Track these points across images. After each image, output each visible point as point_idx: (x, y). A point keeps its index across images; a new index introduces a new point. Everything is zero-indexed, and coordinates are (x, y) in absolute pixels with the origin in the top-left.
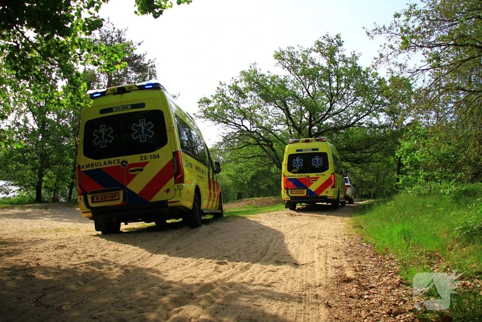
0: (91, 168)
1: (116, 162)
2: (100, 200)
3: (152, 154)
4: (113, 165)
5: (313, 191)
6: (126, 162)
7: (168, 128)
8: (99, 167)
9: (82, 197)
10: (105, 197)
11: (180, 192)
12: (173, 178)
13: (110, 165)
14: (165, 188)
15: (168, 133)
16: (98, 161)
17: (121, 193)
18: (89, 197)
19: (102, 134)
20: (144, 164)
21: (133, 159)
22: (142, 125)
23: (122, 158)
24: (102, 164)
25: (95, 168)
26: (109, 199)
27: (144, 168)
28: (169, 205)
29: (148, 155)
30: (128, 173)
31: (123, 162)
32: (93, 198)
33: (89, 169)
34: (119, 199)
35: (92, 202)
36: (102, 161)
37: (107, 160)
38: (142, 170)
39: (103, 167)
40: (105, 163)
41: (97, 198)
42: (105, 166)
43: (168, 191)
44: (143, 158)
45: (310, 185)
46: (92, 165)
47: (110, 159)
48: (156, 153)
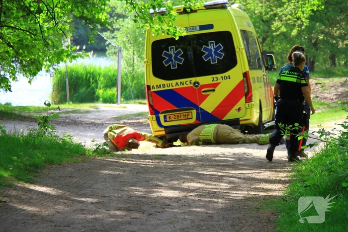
0: (162, 89)
1: (188, 83)
2: (172, 119)
3: (223, 75)
4: (185, 86)
6: (198, 83)
7: (237, 50)
8: (171, 88)
9: (154, 117)
10: (178, 116)
11: (251, 111)
12: (244, 98)
13: (182, 86)
14: (236, 107)
15: (237, 54)
16: (170, 82)
17: (194, 112)
18: (161, 116)
19: (171, 55)
20: (216, 85)
21: (205, 80)
22: (212, 47)
23: (194, 79)
24: (174, 85)
25: (166, 88)
26: (182, 118)
27: (216, 89)
28: (241, 123)
29: (219, 76)
30: (201, 93)
31: (195, 83)
32: (165, 117)
33: (160, 89)
34: (192, 118)
35: (165, 122)
36: (174, 82)
37: (179, 81)
38: (214, 90)
39: (175, 87)
40: (177, 84)
41: (170, 118)
42: (177, 87)
43: (239, 109)
44: (215, 79)
46: (164, 86)
47: (182, 80)
48: (227, 74)
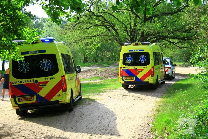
0: (18, 84)
1: (32, 81)
2: (23, 100)
3: (51, 77)
5: (139, 78)
6: (37, 81)
7: (58, 64)
8: (22, 83)
9: (13, 99)
10: (26, 99)
11: (65, 97)
12: (62, 89)
13: (29, 83)
14: (58, 94)
15: (59, 66)
16: (22, 80)
17: (35, 97)
18: (17, 99)
19: (23, 66)
20: (47, 82)
21: (41, 80)
22: (45, 62)
23: (35, 79)
24: (24, 82)
25: (20, 84)
26: (28, 100)
27: (47, 85)
28: (60, 103)
29: (49, 77)
30: (39, 86)
31: (35, 81)
32: (19, 99)
33: (16, 84)
34: (33, 100)
35: (19, 101)
36: (24, 80)
37: (27, 80)
38: (46, 85)
39: (24, 83)
40: (26, 81)
41: (21, 99)
42: (26, 83)
43: (59, 96)
44: (46, 79)
45: (137, 74)
46: (18, 82)
48: (53, 77)
